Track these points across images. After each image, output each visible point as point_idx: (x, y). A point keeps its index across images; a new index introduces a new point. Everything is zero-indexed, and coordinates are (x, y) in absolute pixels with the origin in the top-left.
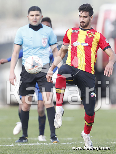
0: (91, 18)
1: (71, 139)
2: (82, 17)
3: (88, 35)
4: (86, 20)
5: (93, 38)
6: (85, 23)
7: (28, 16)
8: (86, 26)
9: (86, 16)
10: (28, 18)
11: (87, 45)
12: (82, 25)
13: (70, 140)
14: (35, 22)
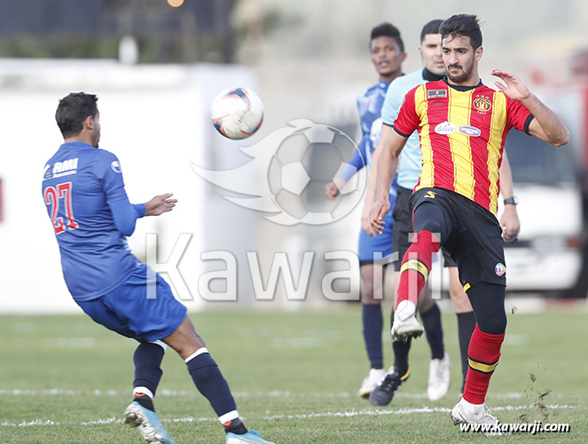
0: (476, 54)
1: (517, 395)
2: (453, 53)
3: (476, 104)
4: (463, 59)
5: (490, 113)
6: (461, 67)
7: (420, 46)
8: (465, 78)
9: (462, 47)
10: (422, 54)
11: (477, 132)
12: (454, 75)
13: (515, 399)
14: (439, 65)
